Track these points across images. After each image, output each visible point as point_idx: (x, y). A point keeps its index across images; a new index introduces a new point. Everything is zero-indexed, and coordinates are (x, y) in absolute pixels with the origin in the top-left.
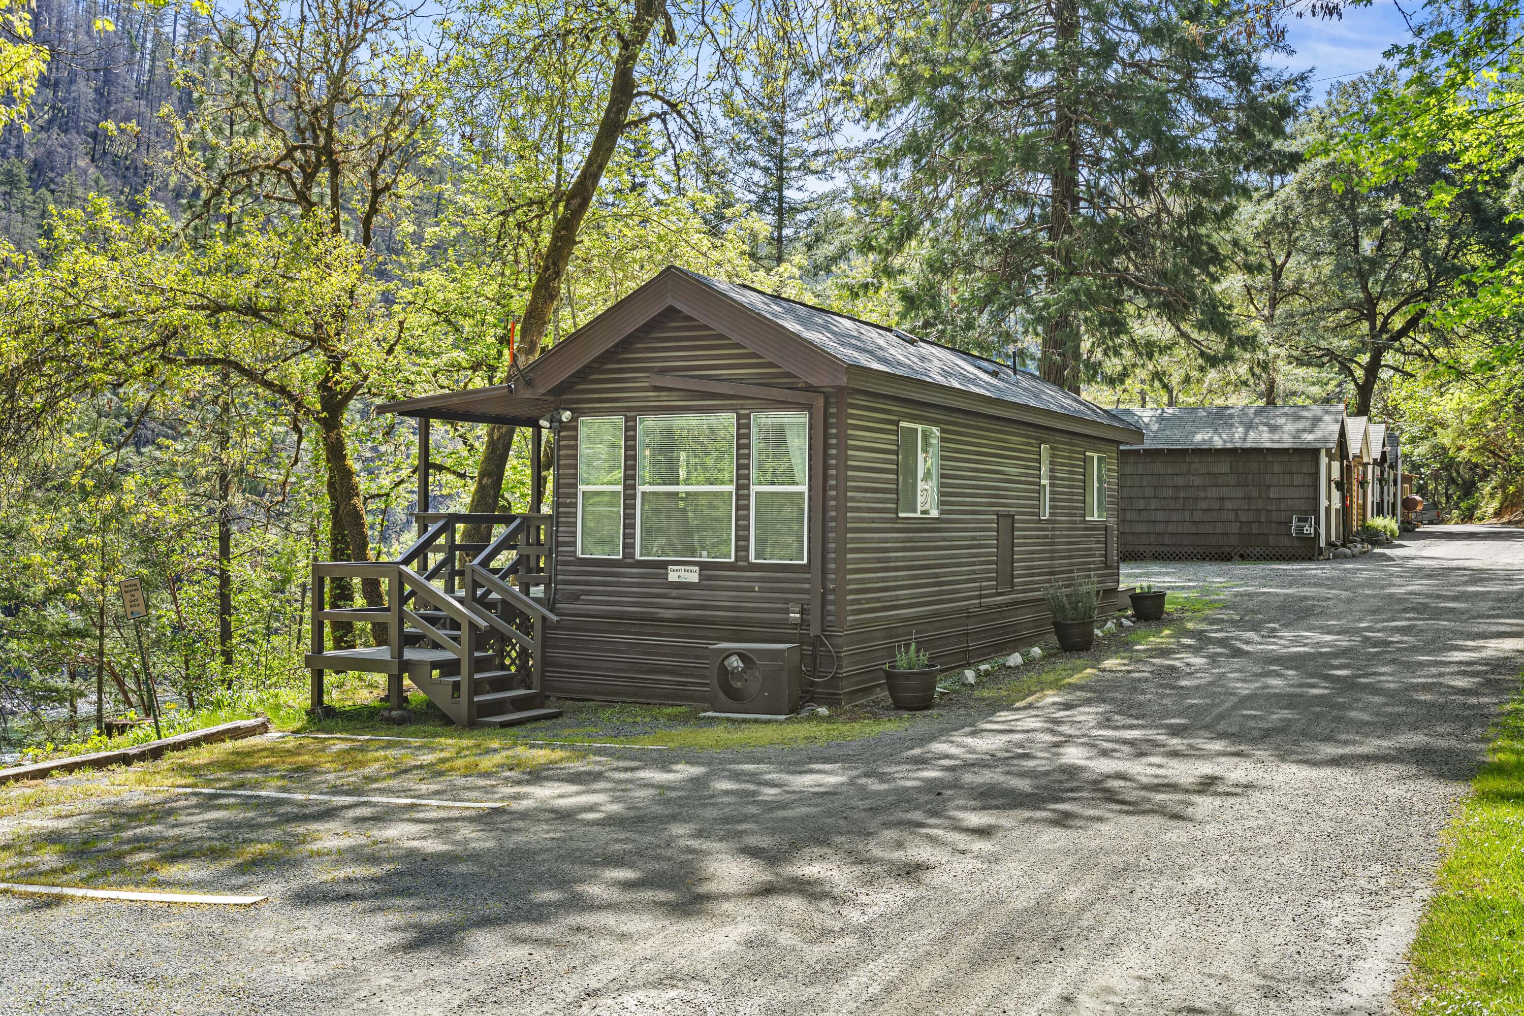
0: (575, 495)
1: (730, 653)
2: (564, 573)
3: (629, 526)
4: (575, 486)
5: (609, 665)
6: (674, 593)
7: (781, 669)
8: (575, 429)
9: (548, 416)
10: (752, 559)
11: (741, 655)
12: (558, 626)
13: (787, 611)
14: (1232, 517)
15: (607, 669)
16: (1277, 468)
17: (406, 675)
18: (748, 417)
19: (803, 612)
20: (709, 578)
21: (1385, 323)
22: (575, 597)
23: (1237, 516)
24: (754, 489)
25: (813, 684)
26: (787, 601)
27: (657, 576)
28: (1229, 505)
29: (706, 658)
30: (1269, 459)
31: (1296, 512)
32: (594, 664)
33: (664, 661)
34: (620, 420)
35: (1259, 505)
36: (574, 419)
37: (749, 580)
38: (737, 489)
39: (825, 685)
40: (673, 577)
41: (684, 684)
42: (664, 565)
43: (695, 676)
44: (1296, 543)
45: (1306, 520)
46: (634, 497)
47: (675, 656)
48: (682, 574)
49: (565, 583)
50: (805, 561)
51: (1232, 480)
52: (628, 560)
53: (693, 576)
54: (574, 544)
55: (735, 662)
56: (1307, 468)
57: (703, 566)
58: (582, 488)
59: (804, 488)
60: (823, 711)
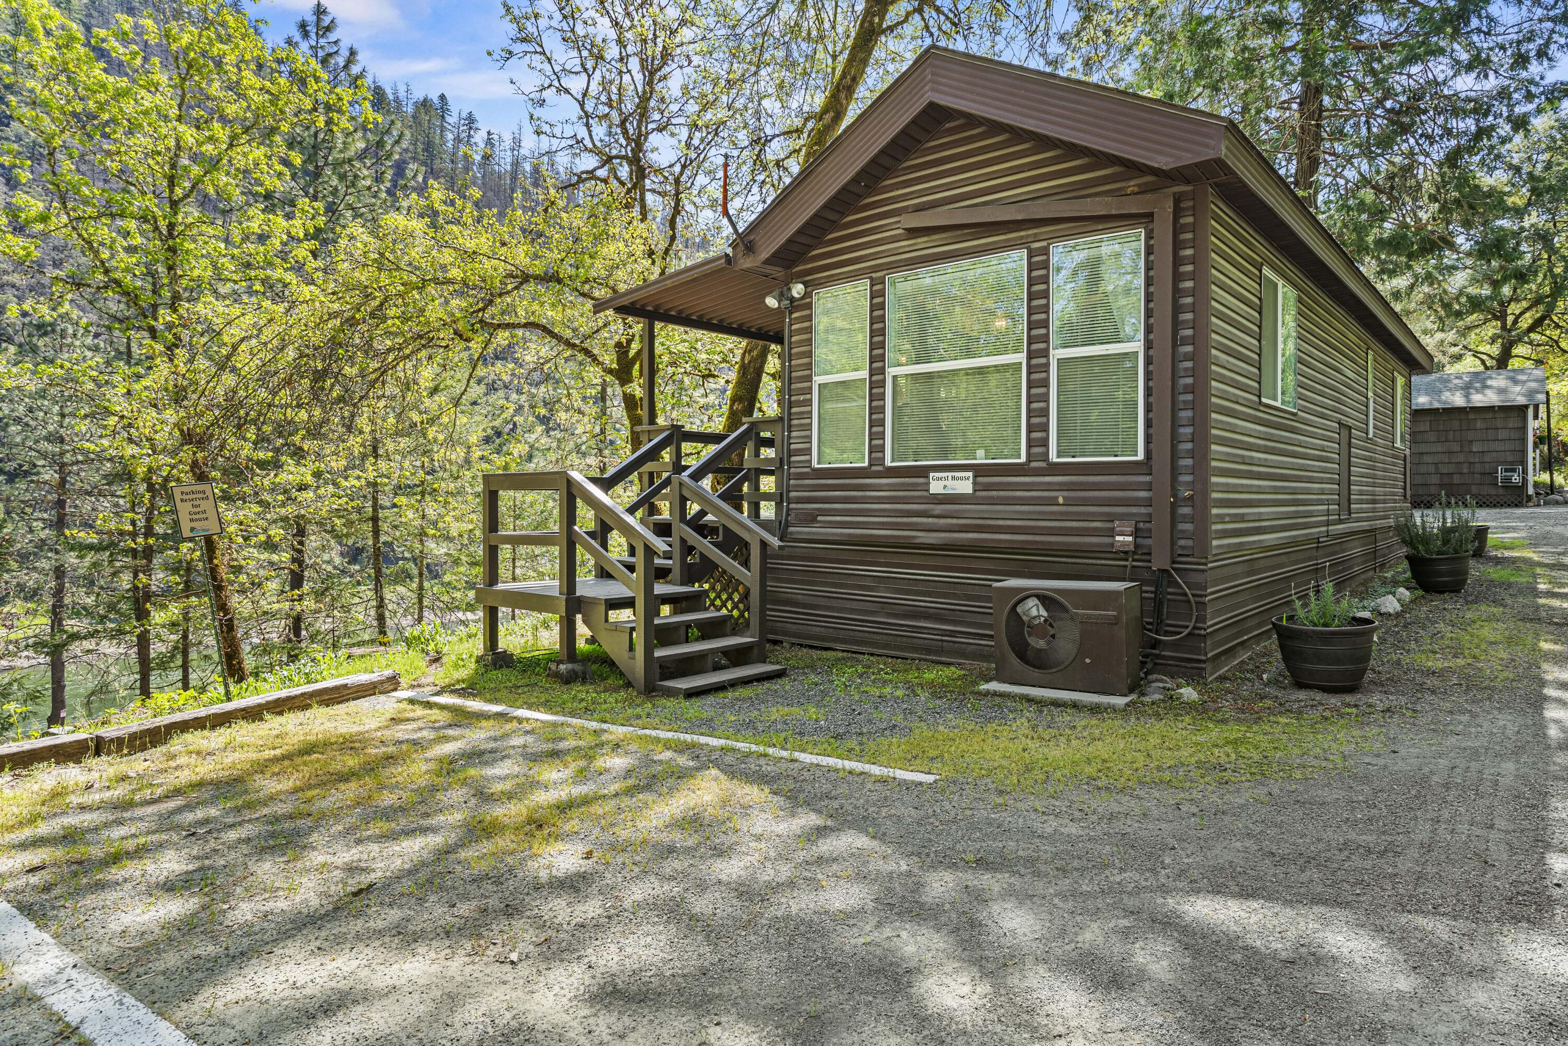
0: (809, 390)
1: (1024, 595)
2: (798, 488)
3: (876, 422)
4: (809, 378)
5: (854, 605)
6: (938, 509)
7: (1116, 621)
8: (809, 306)
9: (776, 293)
10: (1053, 457)
11: (1045, 599)
12: (781, 554)
13: (1112, 533)
14: (1432, 469)
15: (852, 611)
16: (1479, 424)
17: (579, 617)
18: (1045, 251)
19: (1136, 533)
20: (988, 487)
21: (1515, 322)
22: (811, 518)
23: (1437, 468)
24: (1057, 354)
25: (1155, 644)
26: (1111, 518)
27: (914, 487)
28: (1428, 459)
29: (989, 599)
30: (1471, 416)
31: (1501, 463)
32: (835, 603)
33: (924, 602)
34: (864, 285)
35: (1461, 458)
36: (807, 295)
37: (1049, 487)
38: (1030, 357)
39: (1175, 645)
40: (936, 487)
41: (952, 634)
42: (923, 472)
43: (969, 624)
44: (1501, 491)
45: (1514, 470)
46: (882, 384)
47: (944, 595)
48: (950, 483)
49: (799, 500)
50: (1141, 456)
51: (1432, 437)
52: (876, 469)
53: (964, 485)
54: (808, 451)
55: (1034, 610)
56: (1513, 423)
57: (979, 471)
58: (818, 380)
59: (1137, 346)
60: (1189, 693)
